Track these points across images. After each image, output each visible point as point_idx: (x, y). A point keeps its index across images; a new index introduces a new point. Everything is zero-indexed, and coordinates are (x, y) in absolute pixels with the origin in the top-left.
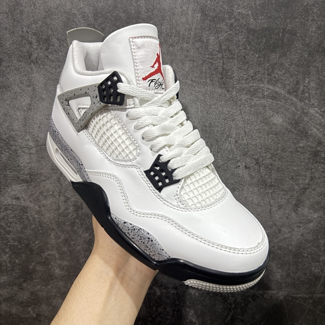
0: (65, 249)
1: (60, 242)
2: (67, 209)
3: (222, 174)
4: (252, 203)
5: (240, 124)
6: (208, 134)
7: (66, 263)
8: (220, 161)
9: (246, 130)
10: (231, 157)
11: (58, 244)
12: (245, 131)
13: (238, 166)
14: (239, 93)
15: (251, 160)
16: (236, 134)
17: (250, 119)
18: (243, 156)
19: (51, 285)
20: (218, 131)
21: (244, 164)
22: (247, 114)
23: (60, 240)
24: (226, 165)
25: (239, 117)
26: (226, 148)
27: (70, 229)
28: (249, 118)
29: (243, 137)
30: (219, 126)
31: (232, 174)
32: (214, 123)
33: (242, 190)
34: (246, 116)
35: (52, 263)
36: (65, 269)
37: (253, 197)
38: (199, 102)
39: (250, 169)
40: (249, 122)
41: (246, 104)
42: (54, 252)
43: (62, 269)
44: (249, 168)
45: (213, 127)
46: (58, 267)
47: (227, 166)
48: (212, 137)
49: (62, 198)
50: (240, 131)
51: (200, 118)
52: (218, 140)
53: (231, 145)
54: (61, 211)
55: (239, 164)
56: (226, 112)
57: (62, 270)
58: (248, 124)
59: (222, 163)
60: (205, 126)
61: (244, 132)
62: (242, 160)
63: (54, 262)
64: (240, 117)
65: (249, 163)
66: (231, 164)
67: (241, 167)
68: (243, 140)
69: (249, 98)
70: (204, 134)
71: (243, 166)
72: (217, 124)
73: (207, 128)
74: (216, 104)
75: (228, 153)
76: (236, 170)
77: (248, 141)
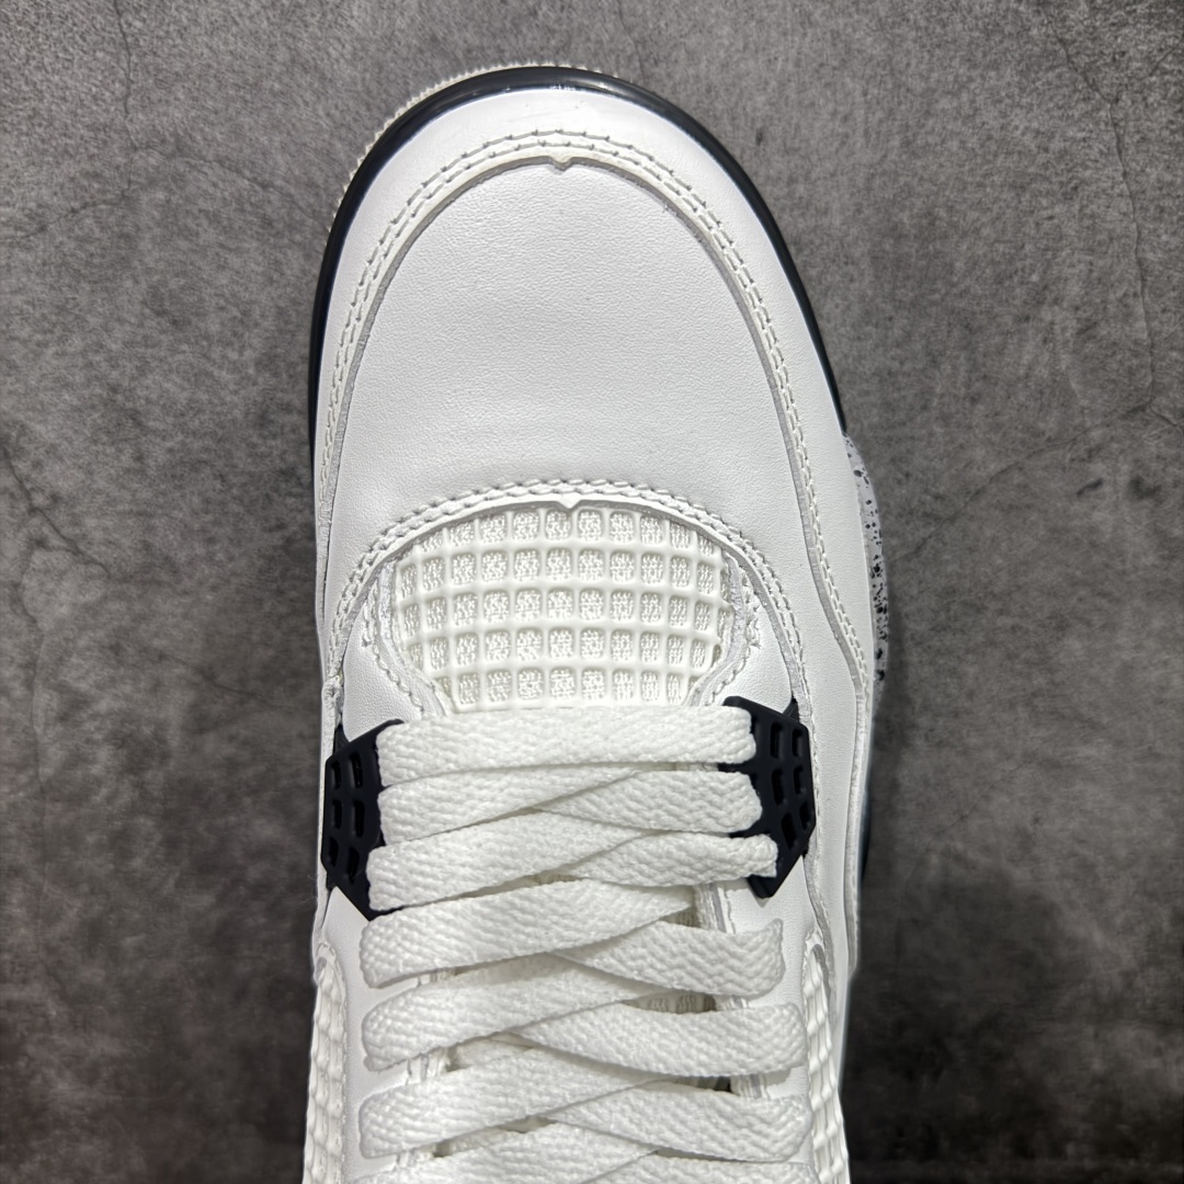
0: (93, 973)
1: (62, 939)
2: (77, 759)
3: (989, 532)
4: (1160, 702)
5: (1115, 215)
6: (910, 284)
7: (104, 1046)
8: (979, 453)
9: (1150, 256)
10: (1050, 425)
11: (50, 950)
12: (1140, 262)
13: (1092, 480)
14: (1108, 12)
15: (1168, 444)
16: (1088, 283)
17: (1171, 184)
18: (1124, 417)
19: (38, 1158)
20: (973, 264)
21: (1125, 468)
22: (1154, 148)
23: (61, 928)
24: (1017, 478)
25: (1109, 171)
26: (1022, 372)
27: (111, 866)
28: (1168, 177)
29: (1130, 301)
30: (985, 232)
31: (1054, 530)
32: (950, 209)
33: (1104, 627)
34: (1152, 161)
35: (31, 1049)
36: (105, 1075)
37: (1165, 663)
38: (854, 76)
39: (1160, 502)
40: (1167, 203)
41: (1150, 87)
42: (35, 992)
43: (90, 1076)
44: (1153, 492)
45: (945, 236)
46: (68, 1066)
47: (1024, 487)
48: (934, 303)
49: (45, 700)
50: (1109, 261)
51: (860, 182)
52: (975, 325)
53: (1054, 352)
54: (47, 771)
55: (1098, 469)
56: (1028, 139)
57: (91, 1082)
58: (1160, 219)
59: (993, 467)
60: (896, 233)
61: (1135, 271)
62: (1115, 446)
63: (42, 1042)
64: (1113, 171)
65: (1154, 466)
66: (1046, 468)
67: (1106, 489)
68: (1128, 316)
69: (1174, 48)
70: (887, 287)
71: (1123, 480)
72: (973, 215)
73: (910, 248)
74: (962, 87)
75: (1032, 404)
76: (1078, 507)
77: (1155, 324)
